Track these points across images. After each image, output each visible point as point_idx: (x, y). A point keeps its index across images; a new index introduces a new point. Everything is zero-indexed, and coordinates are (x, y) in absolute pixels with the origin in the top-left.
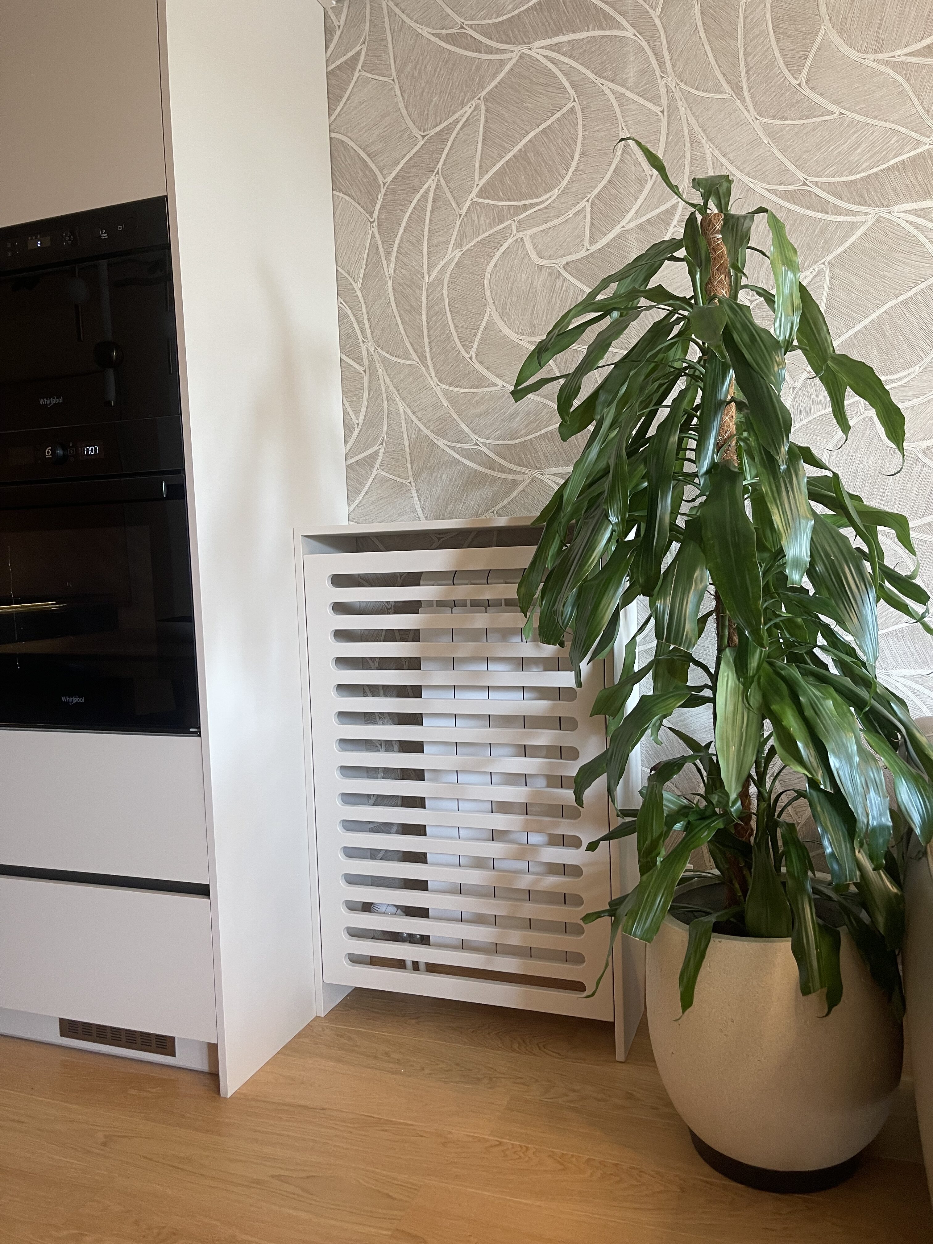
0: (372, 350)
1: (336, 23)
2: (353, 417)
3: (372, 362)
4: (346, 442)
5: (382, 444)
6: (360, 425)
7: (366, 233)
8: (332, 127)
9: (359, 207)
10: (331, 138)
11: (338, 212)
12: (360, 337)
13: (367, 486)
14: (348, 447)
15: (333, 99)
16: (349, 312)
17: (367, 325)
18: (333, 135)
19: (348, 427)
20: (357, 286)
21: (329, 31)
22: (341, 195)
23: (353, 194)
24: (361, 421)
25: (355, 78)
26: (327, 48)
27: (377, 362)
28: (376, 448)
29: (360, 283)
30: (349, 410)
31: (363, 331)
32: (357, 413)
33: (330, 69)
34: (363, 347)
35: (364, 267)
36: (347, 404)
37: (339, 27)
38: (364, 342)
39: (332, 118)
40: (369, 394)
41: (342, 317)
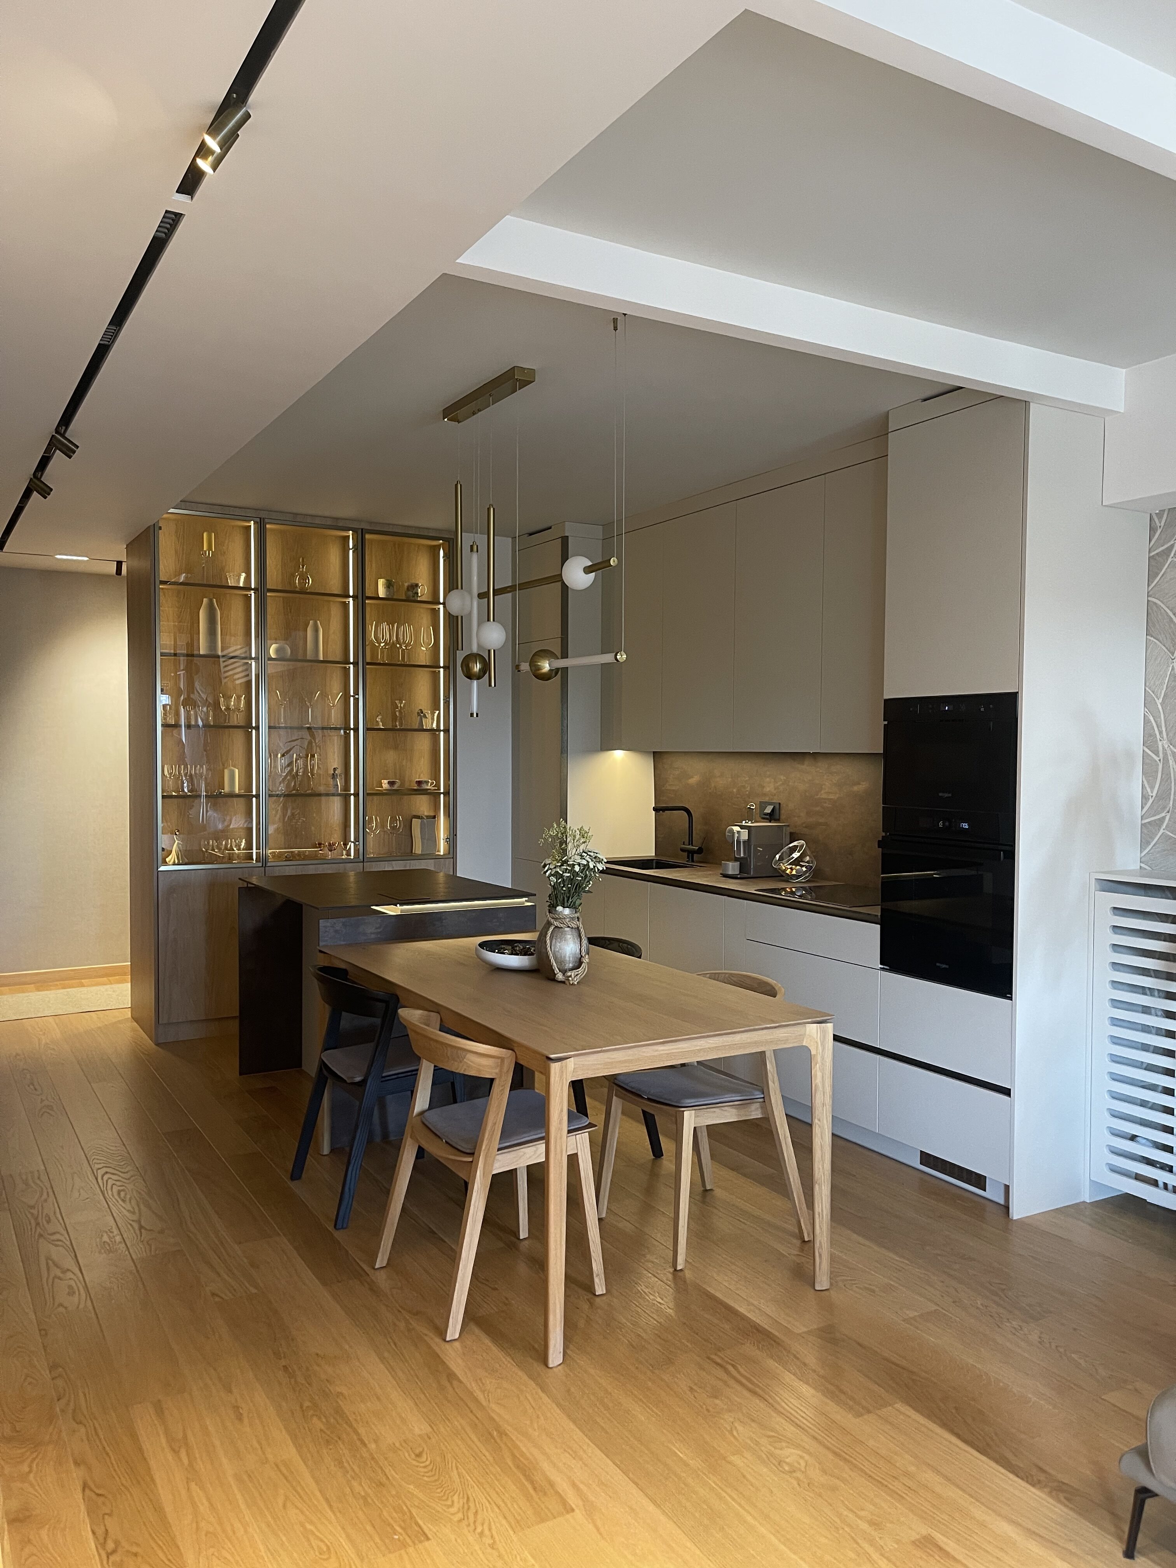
0: (1166, 746)
1: (1158, 524)
2: (1149, 790)
3: (1165, 754)
4: (1142, 808)
5: (1168, 812)
6: (1153, 797)
7: (1168, 666)
8: (1150, 593)
9: (1164, 648)
10: (1148, 601)
11: (1149, 651)
12: (1158, 737)
13: (1156, 840)
14: (1143, 813)
15: (1151, 576)
16: (1151, 718)
17: (1164, 729)
18: (1149, 599)
19: (1145, 797)
20: (1159, 702)
21: (1152, 530)
22: (1152, 639)
23: (1161, 639)
24: (1154, 794)
25: (1169, 562)
26: (1150, 541)
27: (1169, 755)
28: (1163, 814)
29: (1161, 700)
30: (1146, 785)
31: (1161, 733)
32: (1152, 788)
33: (1152, 554)
34: (1160, 744)
35: (1165, 689)
36: (1146, 783)
37: (1160, 527)
38: (1160, 740)
39: (1150, 588)
40: (1162, 777)
41: (1146, 721)
